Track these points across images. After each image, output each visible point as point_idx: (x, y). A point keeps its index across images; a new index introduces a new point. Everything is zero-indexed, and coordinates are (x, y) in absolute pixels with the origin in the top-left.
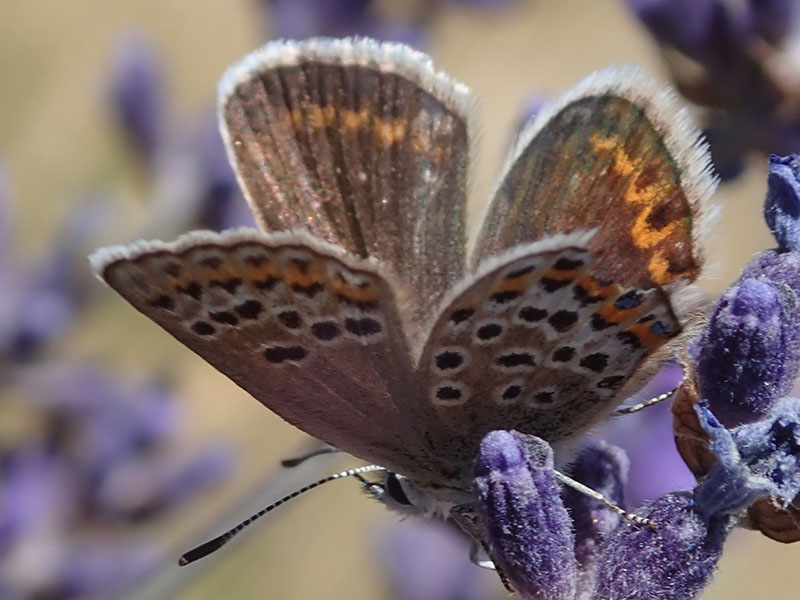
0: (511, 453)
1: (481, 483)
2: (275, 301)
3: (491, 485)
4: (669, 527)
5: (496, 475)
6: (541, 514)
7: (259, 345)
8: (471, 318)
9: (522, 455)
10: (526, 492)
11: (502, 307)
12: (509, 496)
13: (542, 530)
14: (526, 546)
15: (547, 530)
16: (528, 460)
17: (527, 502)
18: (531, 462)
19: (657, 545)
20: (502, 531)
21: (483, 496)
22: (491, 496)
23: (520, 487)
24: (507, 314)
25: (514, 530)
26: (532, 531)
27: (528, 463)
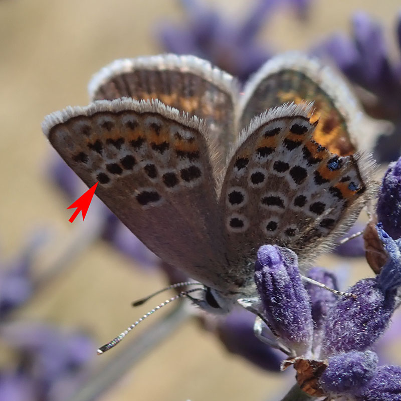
0: (274, 256)
1: (258, 274)
2: (143, 156)
3: (264, 275)
4: (363, 296)
5: (266, 269)
6: (292, 290)
7: (134, 191)
8: (247, 166)
9: (281, 257)
10: (283, 278)
11: (264, 160)
12: (274, 280)
13: (293, 300)
14: (284, 309)
15: (295, 300)
16: (284, 260)
17: (284, 284)
18: (286, 261)
19: (357, 307)
20: (271, 301)
21: (259, 281)
22: (264, 281)
23: (280, 275)
24: (266, 166)
25: (278, 300)
26: (287, 300)
27: (284, 262)
